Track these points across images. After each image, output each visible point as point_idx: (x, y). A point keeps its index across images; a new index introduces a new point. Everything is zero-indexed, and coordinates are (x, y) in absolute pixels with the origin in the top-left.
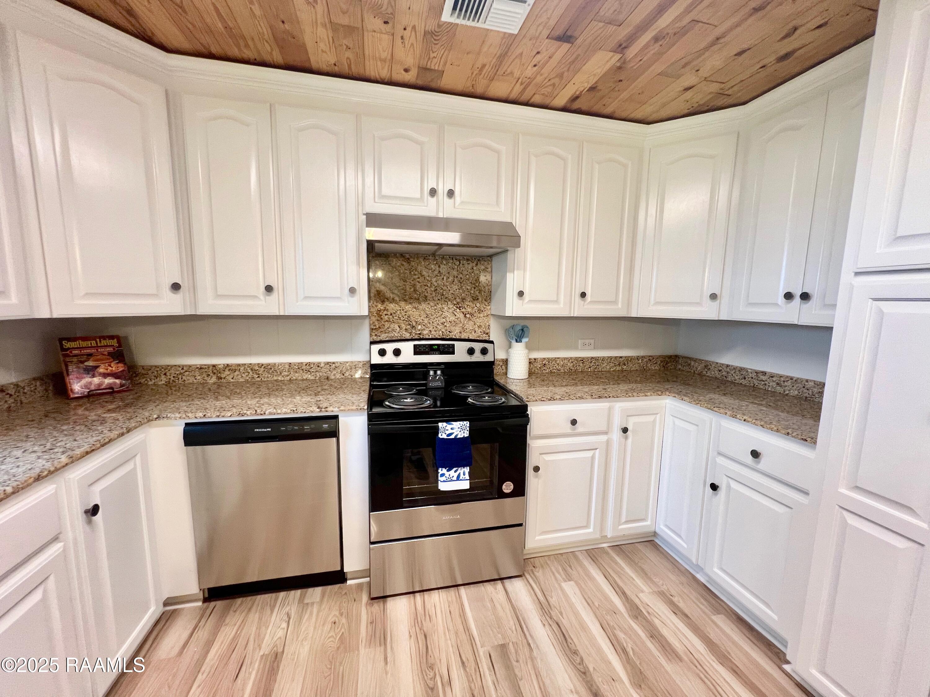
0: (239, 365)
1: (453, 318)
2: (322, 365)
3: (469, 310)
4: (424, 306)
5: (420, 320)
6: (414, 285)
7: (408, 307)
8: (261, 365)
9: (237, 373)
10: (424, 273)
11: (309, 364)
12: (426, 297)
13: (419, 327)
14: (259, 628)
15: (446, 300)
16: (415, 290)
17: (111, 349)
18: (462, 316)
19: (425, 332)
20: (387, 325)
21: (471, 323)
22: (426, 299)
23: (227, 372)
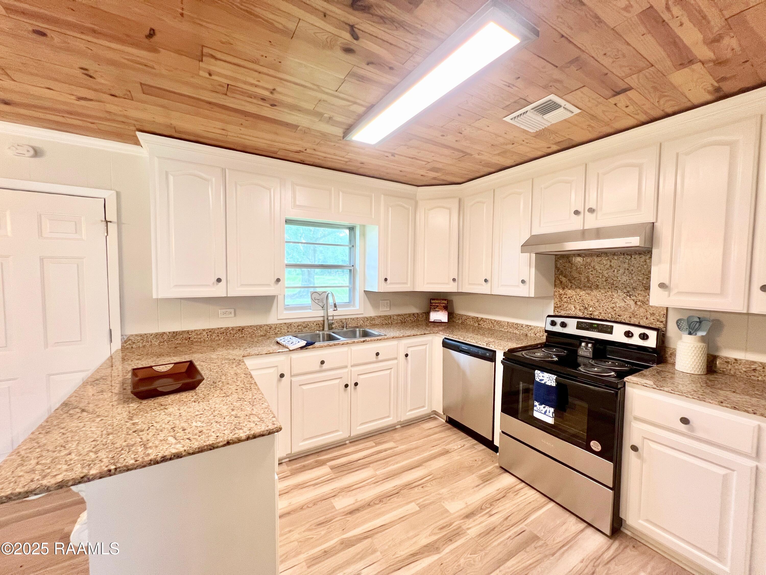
0: (486, 319)
1: (623, 304)
2: (524, 326)
3: (640, 298)
4: (595, 292)
5: (591, 303)
6: (588, 277)
7: (582, 293)
8: (495, 321)
9: (485, 323)
10: (597, 267)
11: (517, 324)
12: (598, 286)
13: (591, 309)
14: (451, 441)
15: (617, 288)
16: (588, 280)
17: (444, 305)
18: (632, 303)
19: (596, 313)
20: (566, 305)
21: (642, 310)
22: (597, 287)
23: (482, 322)
